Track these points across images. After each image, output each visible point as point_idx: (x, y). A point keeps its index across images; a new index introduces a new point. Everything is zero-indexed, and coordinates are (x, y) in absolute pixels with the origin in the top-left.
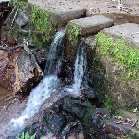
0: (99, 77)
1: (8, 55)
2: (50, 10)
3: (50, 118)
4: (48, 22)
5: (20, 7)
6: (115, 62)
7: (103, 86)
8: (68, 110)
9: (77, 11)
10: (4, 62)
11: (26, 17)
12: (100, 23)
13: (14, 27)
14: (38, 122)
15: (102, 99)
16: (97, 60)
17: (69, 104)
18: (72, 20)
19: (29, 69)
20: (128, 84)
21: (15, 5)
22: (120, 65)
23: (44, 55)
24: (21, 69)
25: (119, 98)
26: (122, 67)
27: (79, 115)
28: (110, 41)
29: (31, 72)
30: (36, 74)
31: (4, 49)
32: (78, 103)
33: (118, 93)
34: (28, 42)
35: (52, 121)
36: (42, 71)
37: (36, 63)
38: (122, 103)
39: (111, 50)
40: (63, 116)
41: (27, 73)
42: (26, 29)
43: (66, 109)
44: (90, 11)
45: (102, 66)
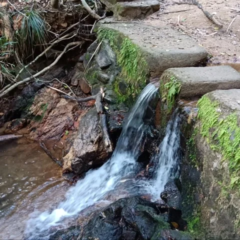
0: (192, 175)
1: (74, 108)
2: (145, 46)
3: (96, 226)
4: (138, 67)
5: (107, 37)
6: (217, 153)
7: (194, 191)
8: (129, 219)
9: (189, 54)
10: (65, 118)
11: (111, 54)
12: (221, 79)
13: (91, 67)
14: (78, 227)
15: (187, 216)
16: (194, 143)
17: (133, 210)
18: (171, 68)
19: (92, 137)
20: (229, 199)
21: (99, 33)
22: (224, 159)
23: (122, 118)
24: (80, 135)
25: (212, 220)
26: (225, 165)
27: (144, 234)
28: (215, 113)
29: (92, 142)
30: (101, 146)
31: (69, 99)
32: (147, 211)
33: (212, 210)
34: (105, 94)
35: (97, 231)
36: (110, 143)
37: (105, 130)
38: (215, 230)
39: (214, 130)
40: (119, 228)
41: (87, 143)
42: (107, 73)
43: (125, 217)
44: (217, 57)
45: (199, 155)
